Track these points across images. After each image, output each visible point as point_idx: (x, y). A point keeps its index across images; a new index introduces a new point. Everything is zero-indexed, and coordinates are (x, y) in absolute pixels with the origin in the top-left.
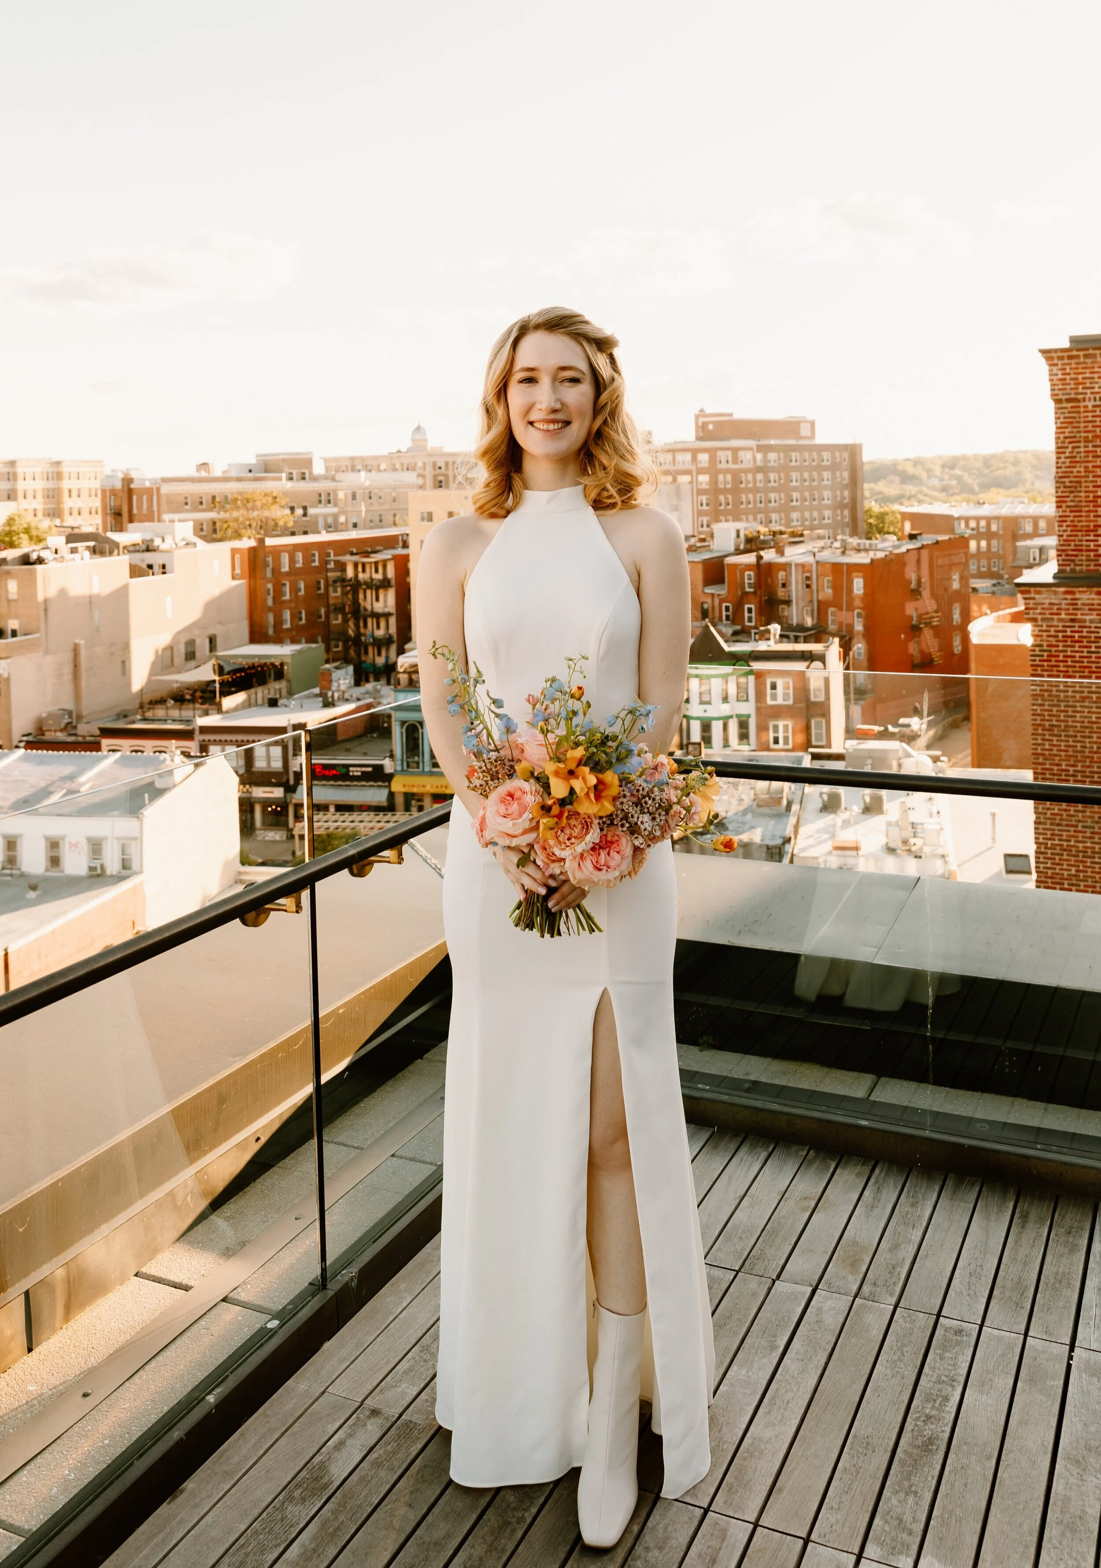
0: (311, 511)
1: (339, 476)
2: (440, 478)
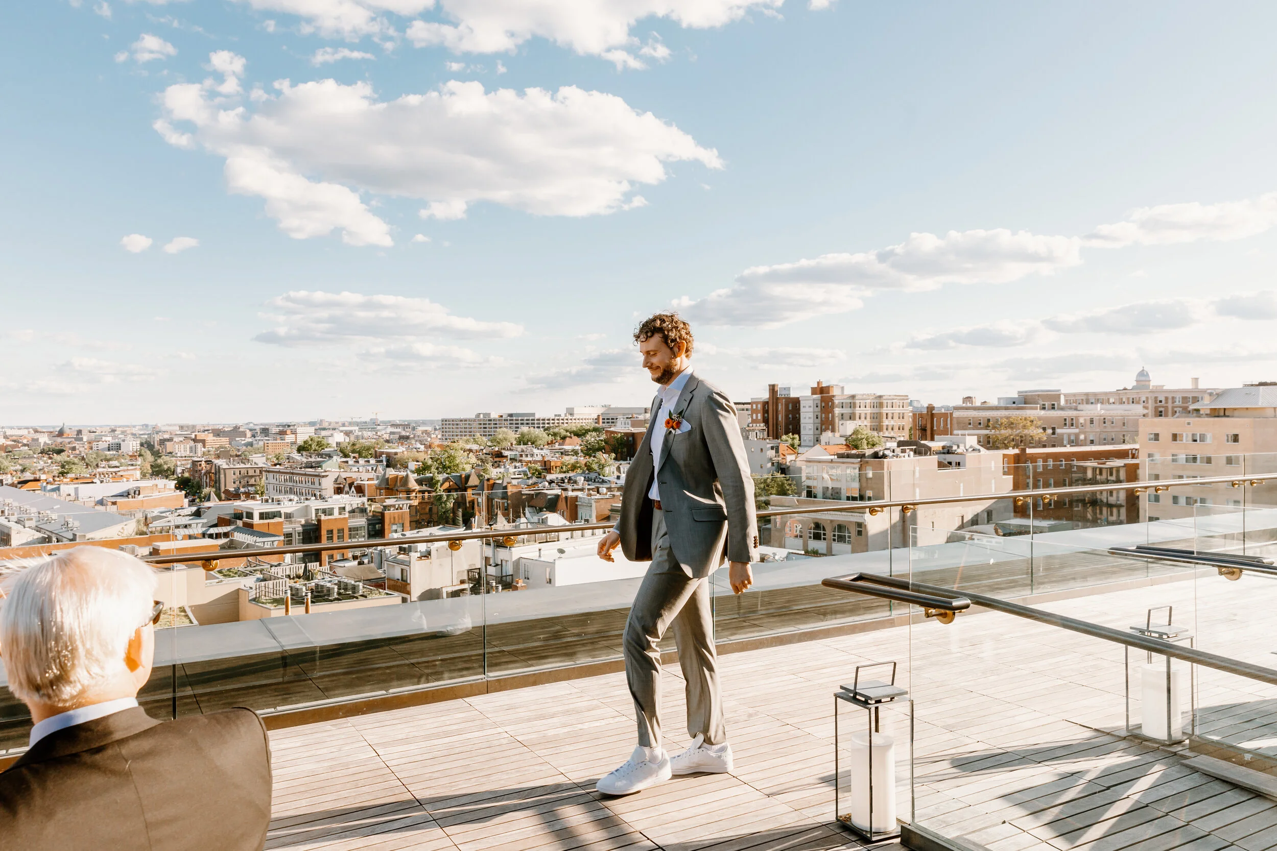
0: (1058, 431)
1: (1080, 407)
2: (1160, 409)
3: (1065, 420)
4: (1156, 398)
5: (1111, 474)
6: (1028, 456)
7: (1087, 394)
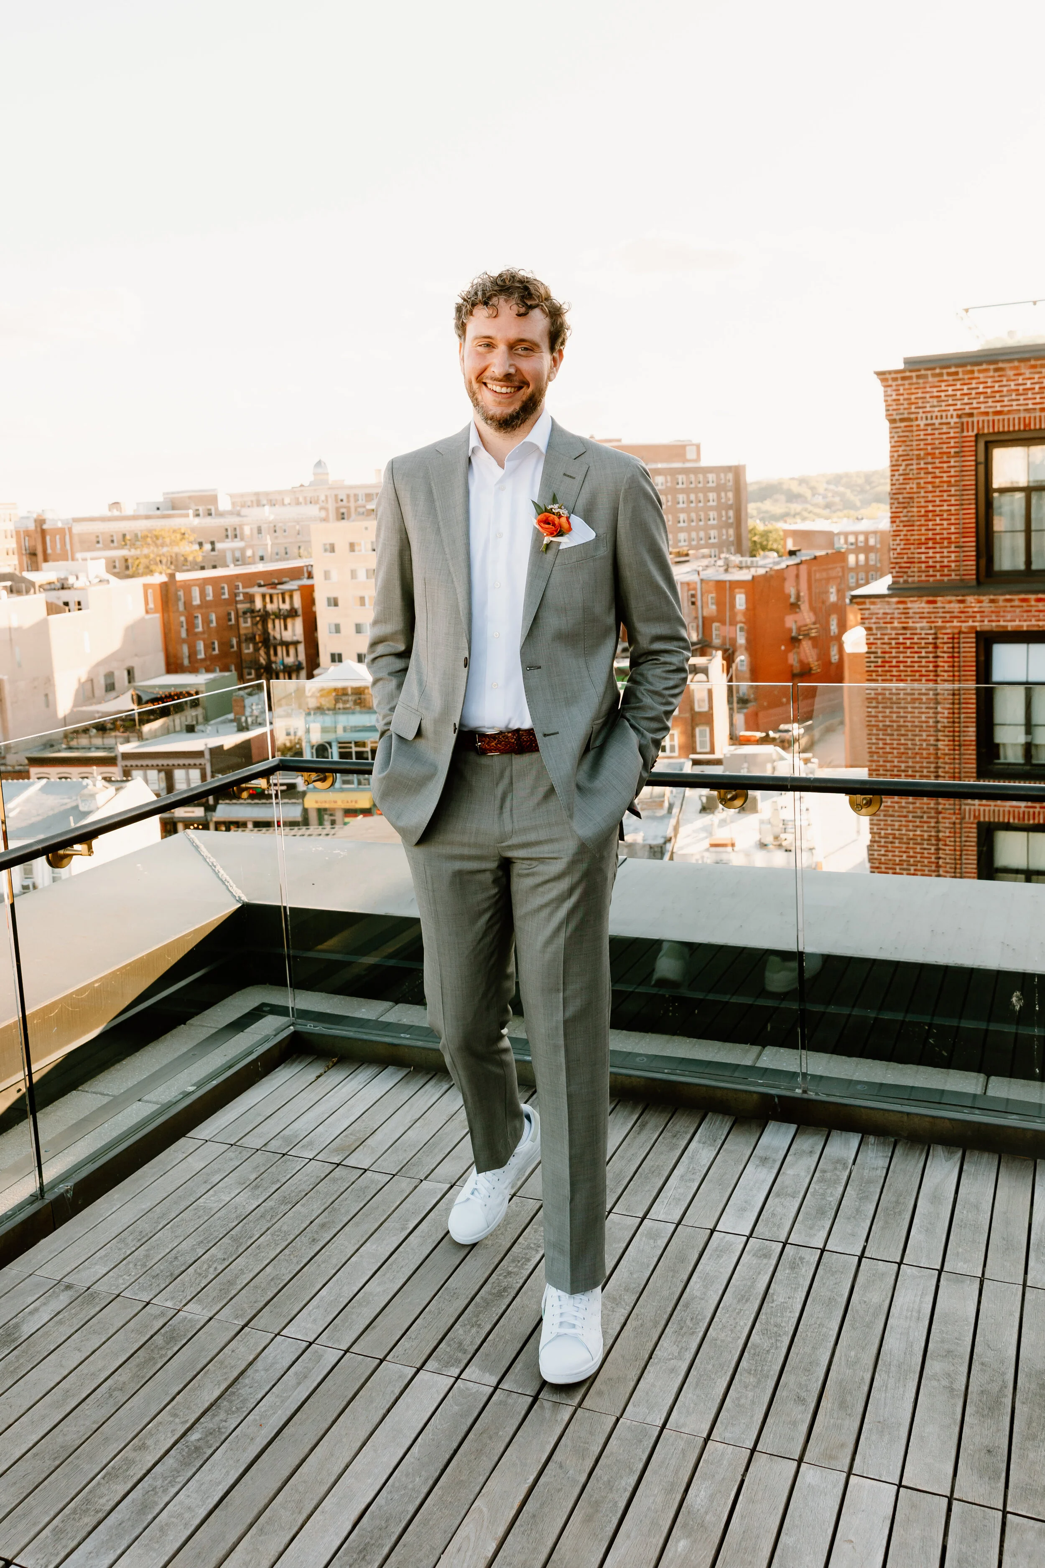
0: (218, 546)
1: (244, 511)
2: (343, 510)
3: (227, 530)
4: (336, 496)
5: (284, 601)
6: (178, 584)
7: (257, 494)
